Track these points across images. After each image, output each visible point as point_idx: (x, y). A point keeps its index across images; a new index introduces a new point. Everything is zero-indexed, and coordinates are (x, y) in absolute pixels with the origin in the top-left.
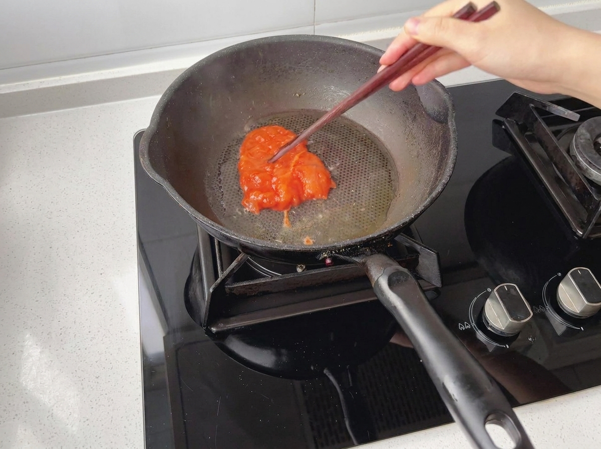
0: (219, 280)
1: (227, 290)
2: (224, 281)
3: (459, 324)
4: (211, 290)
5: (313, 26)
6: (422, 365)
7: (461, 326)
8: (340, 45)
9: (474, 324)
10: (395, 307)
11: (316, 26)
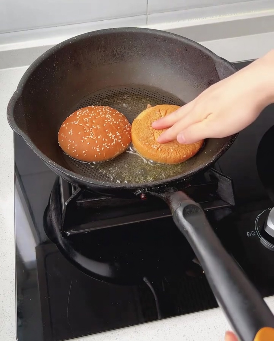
0: (72, 197)
1: (78, 205)
2: (76, 198)
3: (248, 232)
4: (66, 204)
5: (146, 15)
6: (204, 275)
7: (249, 234)
8: (162, 36)
9: (258, 232)
10: (187, 232)
11: (148, 15)
